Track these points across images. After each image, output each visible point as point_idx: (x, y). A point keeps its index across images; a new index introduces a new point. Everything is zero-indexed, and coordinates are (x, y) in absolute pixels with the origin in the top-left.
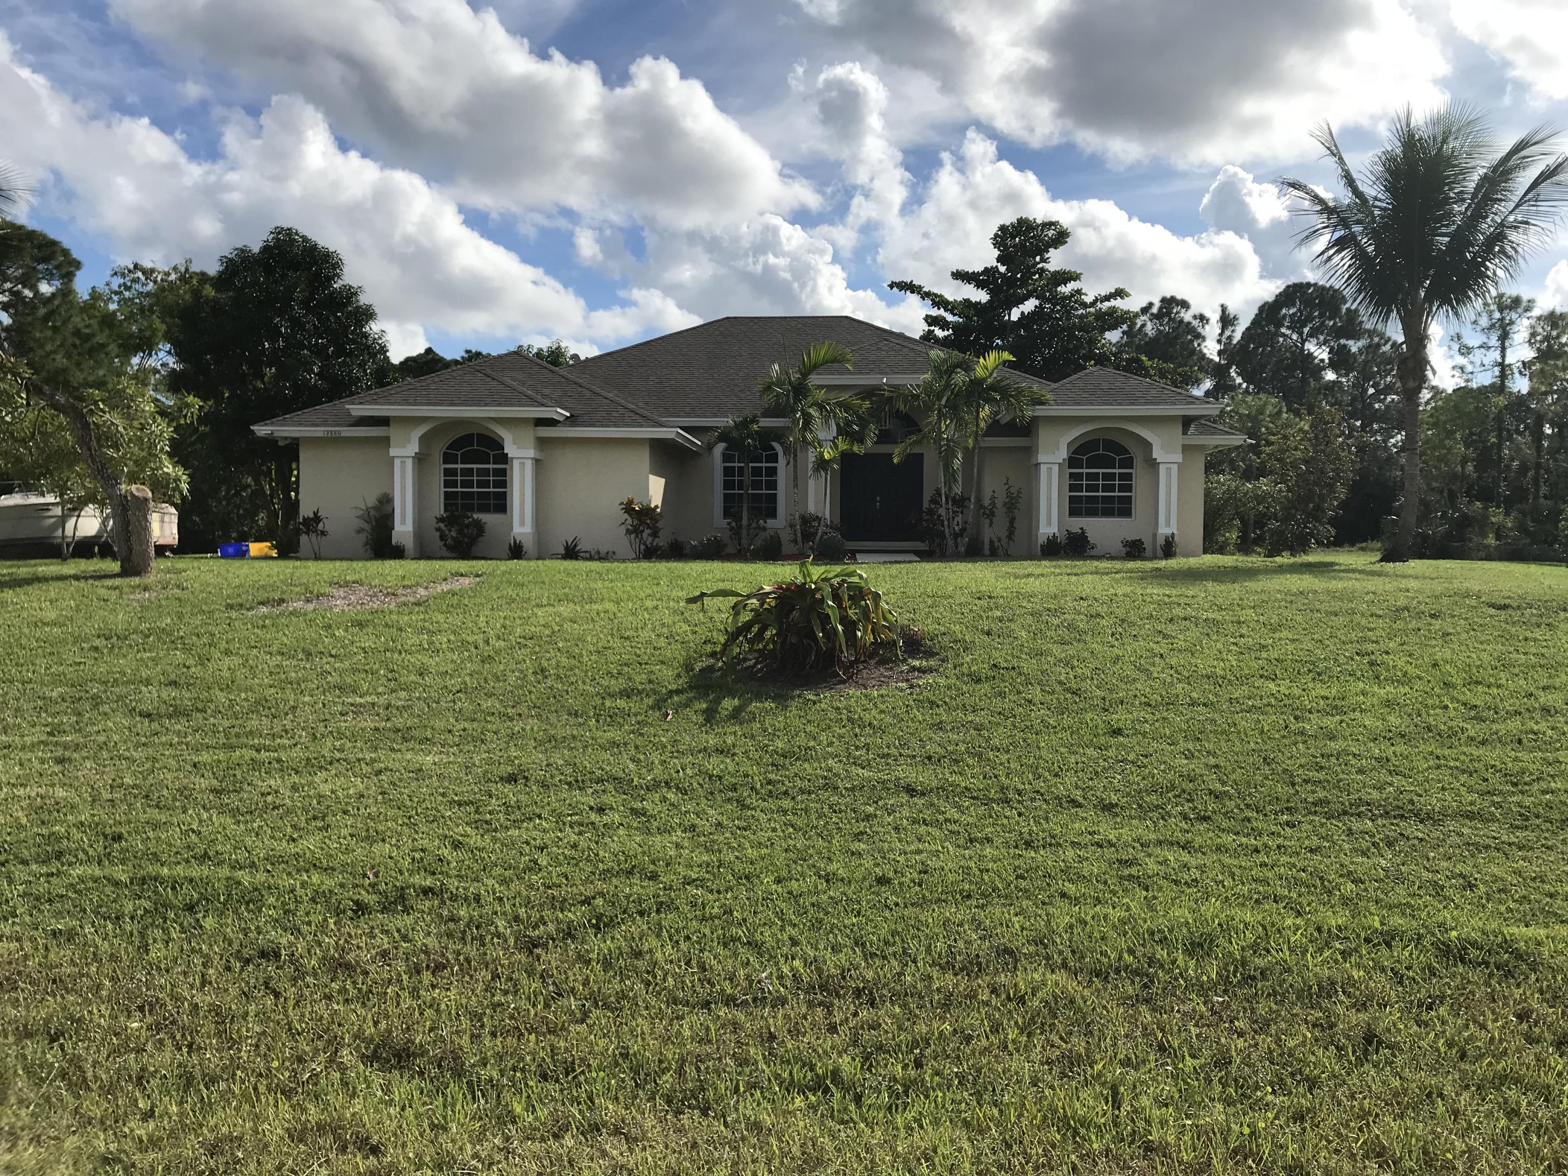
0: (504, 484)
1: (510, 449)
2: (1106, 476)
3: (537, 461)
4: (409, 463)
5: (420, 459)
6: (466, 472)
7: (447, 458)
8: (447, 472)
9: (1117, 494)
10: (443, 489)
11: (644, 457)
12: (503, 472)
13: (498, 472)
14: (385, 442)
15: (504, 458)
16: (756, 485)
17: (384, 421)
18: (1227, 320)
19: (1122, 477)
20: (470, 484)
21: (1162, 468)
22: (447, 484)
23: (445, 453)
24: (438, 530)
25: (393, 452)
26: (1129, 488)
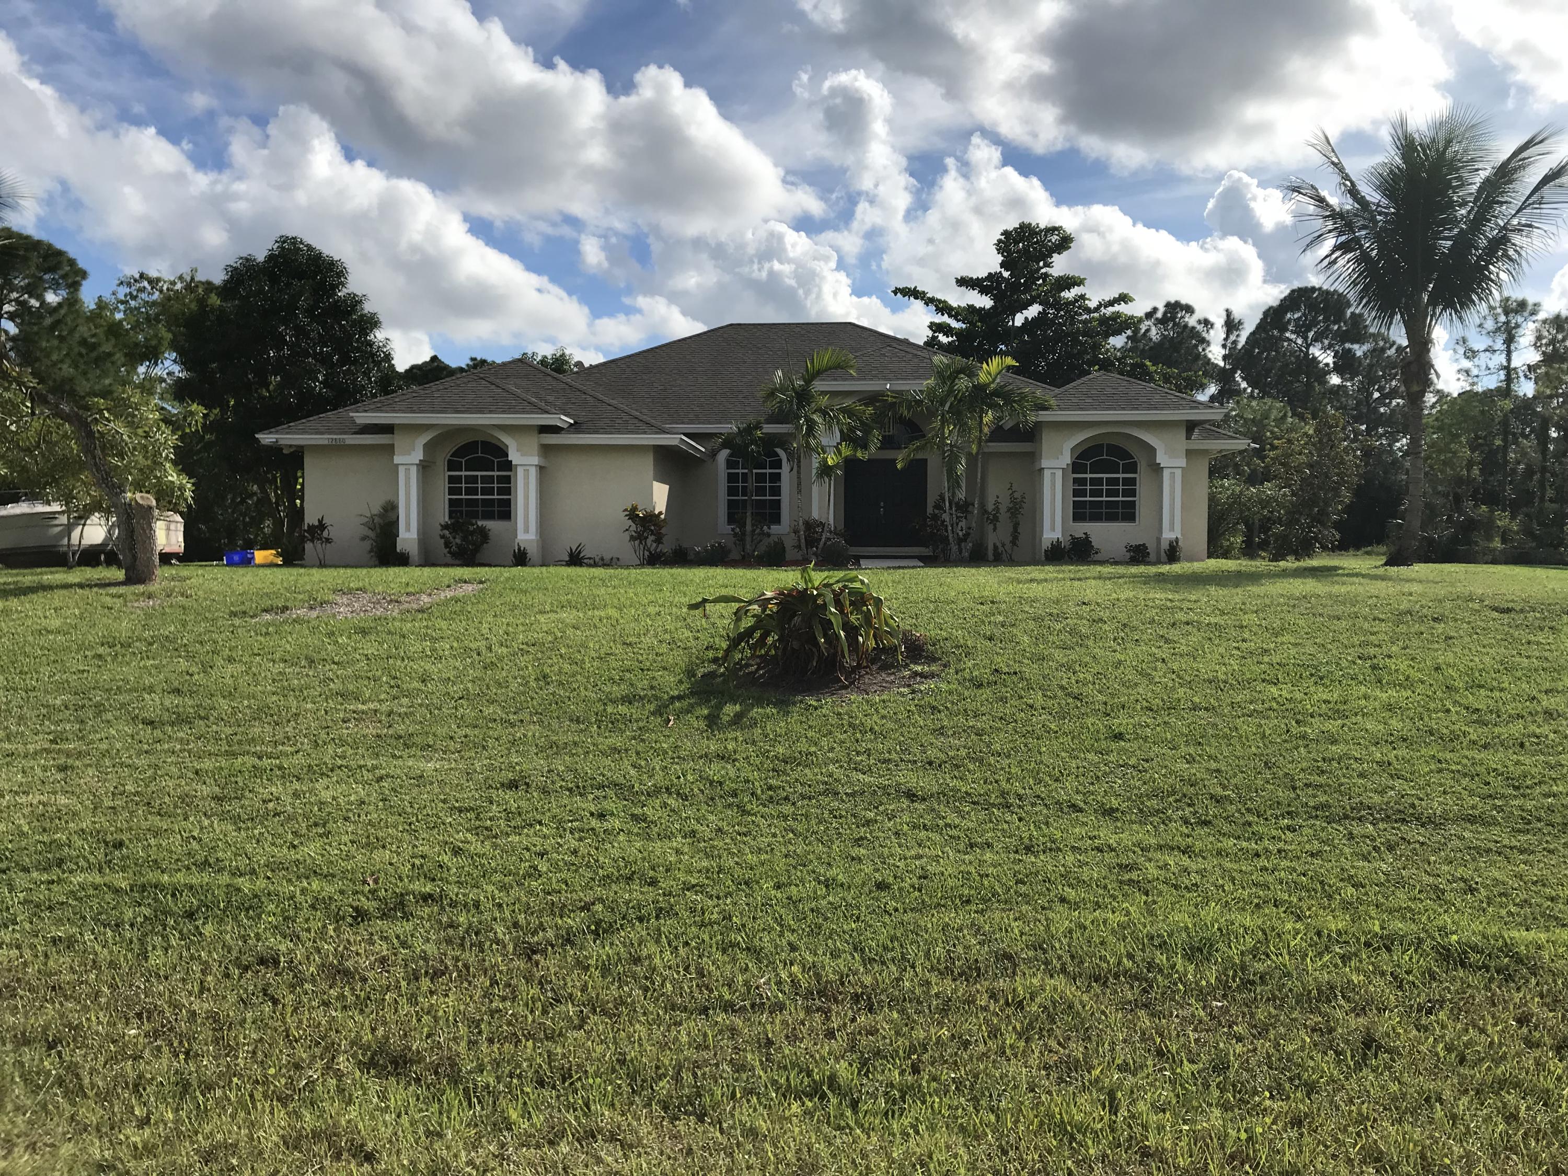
0: (508, 491)
1: (514, 456)
2: (1110, 481)
3: (541, 469)
4: (414, 470)
5: (425, 467)
6: (469, 479)
7: (452, 466)
8: (452, 479)
9: (1120, 499)
10: (447, 497)
11: (648, 464)
12: (508, 479)
13: (501, 479)
14: (389, 450)
15: (508, 466)
16: (760, 491)
17: (388, 429)
18: (1232, 325)
19: (1126, 481)
20: (474, 491)
21: (1166, 473)
22: (452, 491)
23: (449, 461)
24: (442, 537)
25: (397, 459)
26: (1133, 493)
